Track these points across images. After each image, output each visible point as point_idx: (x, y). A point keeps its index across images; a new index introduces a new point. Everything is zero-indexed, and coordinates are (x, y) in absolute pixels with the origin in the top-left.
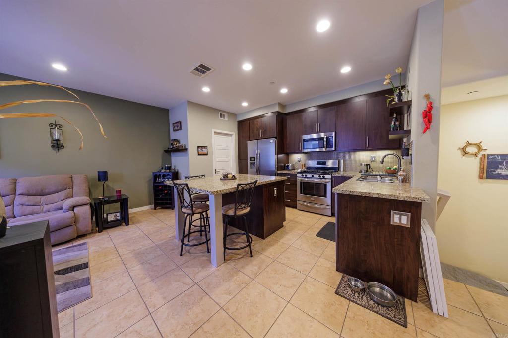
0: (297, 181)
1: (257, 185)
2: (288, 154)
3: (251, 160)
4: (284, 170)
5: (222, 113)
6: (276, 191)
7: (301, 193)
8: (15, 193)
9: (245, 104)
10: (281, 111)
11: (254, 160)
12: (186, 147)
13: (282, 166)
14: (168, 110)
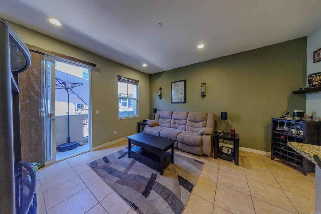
8: (187, 119)
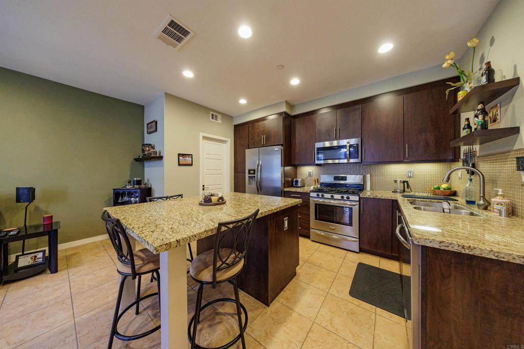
0: (311, 201)
1: (258, 217)
2: (295, 166)
3: (249, 173)
4: (292, 186)
5: (214, 114)
6: (286, 222)
7: (316, 219)
9: (243, 101)
10: (289, 112)
11: (254, 173)
12: (162, 155)
13: (290, 182)
14: (143, 107)
